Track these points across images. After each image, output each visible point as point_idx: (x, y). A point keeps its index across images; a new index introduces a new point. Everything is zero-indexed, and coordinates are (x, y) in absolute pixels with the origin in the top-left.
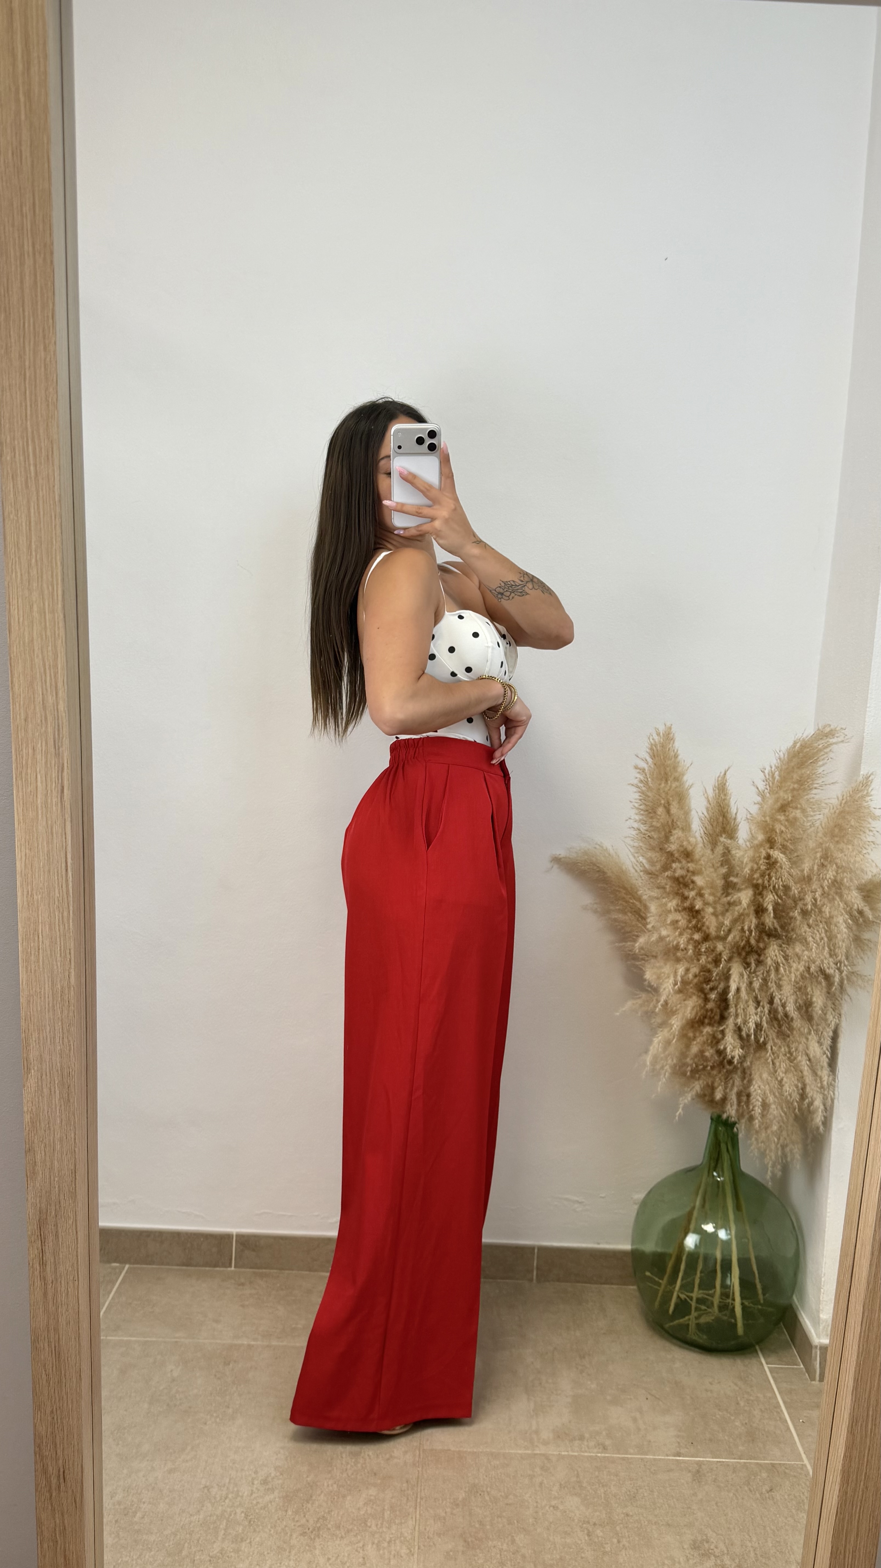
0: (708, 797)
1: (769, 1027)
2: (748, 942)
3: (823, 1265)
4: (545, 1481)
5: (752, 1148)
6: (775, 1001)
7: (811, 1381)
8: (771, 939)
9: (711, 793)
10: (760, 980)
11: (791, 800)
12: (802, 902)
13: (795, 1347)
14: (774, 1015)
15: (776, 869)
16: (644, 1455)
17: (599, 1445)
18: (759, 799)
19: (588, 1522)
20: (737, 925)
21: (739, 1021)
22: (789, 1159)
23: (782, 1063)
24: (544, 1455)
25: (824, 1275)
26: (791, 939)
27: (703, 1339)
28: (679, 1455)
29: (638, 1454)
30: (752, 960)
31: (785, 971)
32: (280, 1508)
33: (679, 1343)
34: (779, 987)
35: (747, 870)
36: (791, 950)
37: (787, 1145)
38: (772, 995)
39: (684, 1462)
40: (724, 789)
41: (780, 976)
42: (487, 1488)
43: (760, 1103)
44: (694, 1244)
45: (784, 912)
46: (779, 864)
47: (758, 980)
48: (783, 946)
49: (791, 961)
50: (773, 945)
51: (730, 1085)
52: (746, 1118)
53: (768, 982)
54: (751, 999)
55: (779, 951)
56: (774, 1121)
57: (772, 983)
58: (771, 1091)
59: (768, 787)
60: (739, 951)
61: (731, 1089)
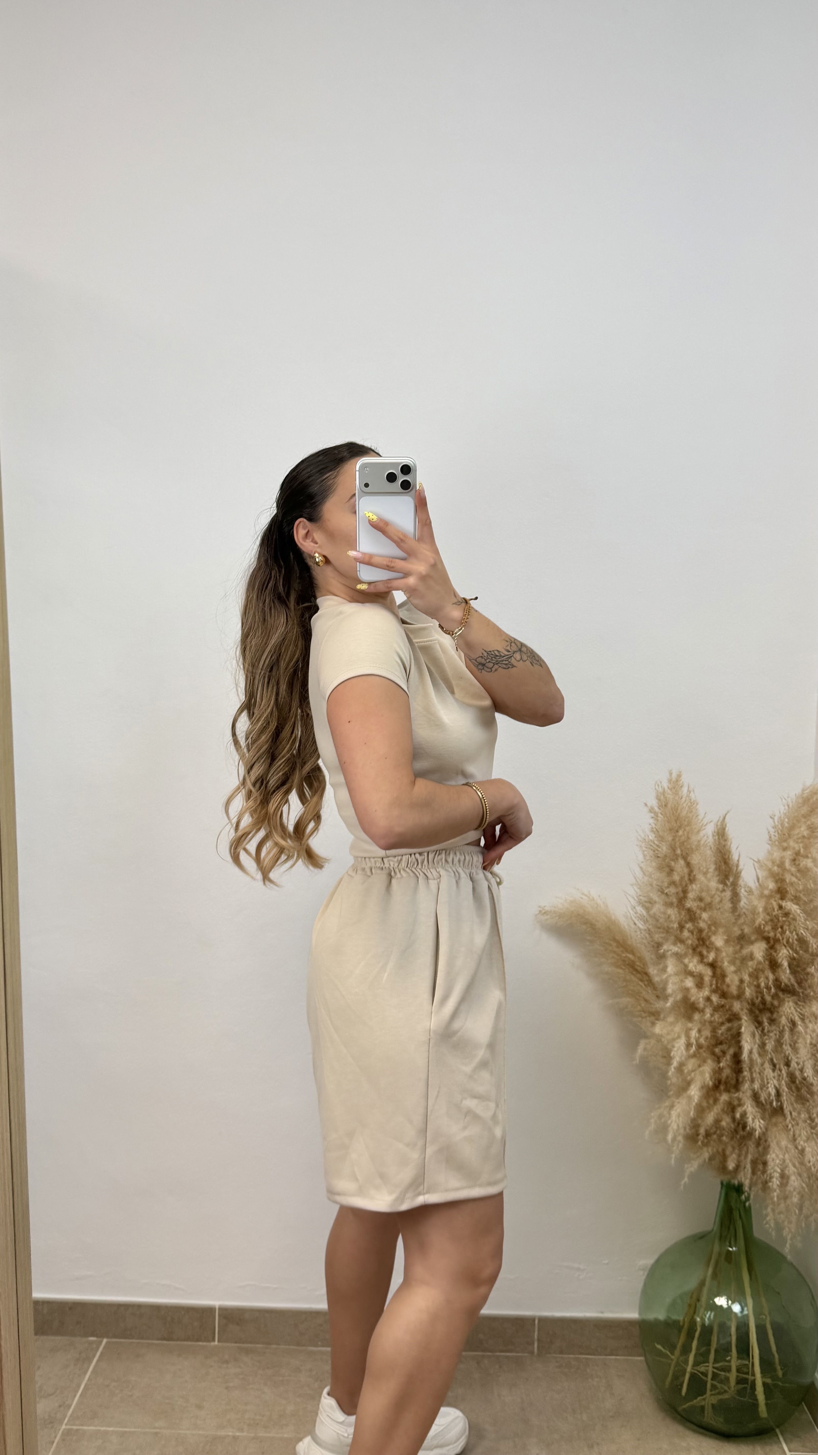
1: (789, 1091)
2: (763, 998)
6: (792, 1064)
8: (787, 996)
10: (774, 1041)
11: (804, 850)
14: (793, 1079)
15: (790, 921)
18: (767, 847)
21: (757, 1086)
23: (802, 1131)
26: (808, 995)
27: (719, 1423)
30: (765, 1018)
31: (801, 1032)
33: (695, 1428)
34: (795, 1049)
35: (758, 922)
36: (808, 1008)
38: (789, 1058)
40: (724, 833)
41: (795, 1037)
43: (778, 1175)
45: (800, 967)
46: (793, 916)
47: (771, 1041)
48: (800, 1003)
49: (807, 1021)
50: (789, 1003)
51: (744, 1152)
52: (760, 1186)
53: (782, 1044)
54: (767, 1062)
55: (795, 1008)
56: (795, 1193)
57: (786, 1045)
58: (791, 1161)
59: (776, 834)
60: (753, 1008)
61: (746, 1157)
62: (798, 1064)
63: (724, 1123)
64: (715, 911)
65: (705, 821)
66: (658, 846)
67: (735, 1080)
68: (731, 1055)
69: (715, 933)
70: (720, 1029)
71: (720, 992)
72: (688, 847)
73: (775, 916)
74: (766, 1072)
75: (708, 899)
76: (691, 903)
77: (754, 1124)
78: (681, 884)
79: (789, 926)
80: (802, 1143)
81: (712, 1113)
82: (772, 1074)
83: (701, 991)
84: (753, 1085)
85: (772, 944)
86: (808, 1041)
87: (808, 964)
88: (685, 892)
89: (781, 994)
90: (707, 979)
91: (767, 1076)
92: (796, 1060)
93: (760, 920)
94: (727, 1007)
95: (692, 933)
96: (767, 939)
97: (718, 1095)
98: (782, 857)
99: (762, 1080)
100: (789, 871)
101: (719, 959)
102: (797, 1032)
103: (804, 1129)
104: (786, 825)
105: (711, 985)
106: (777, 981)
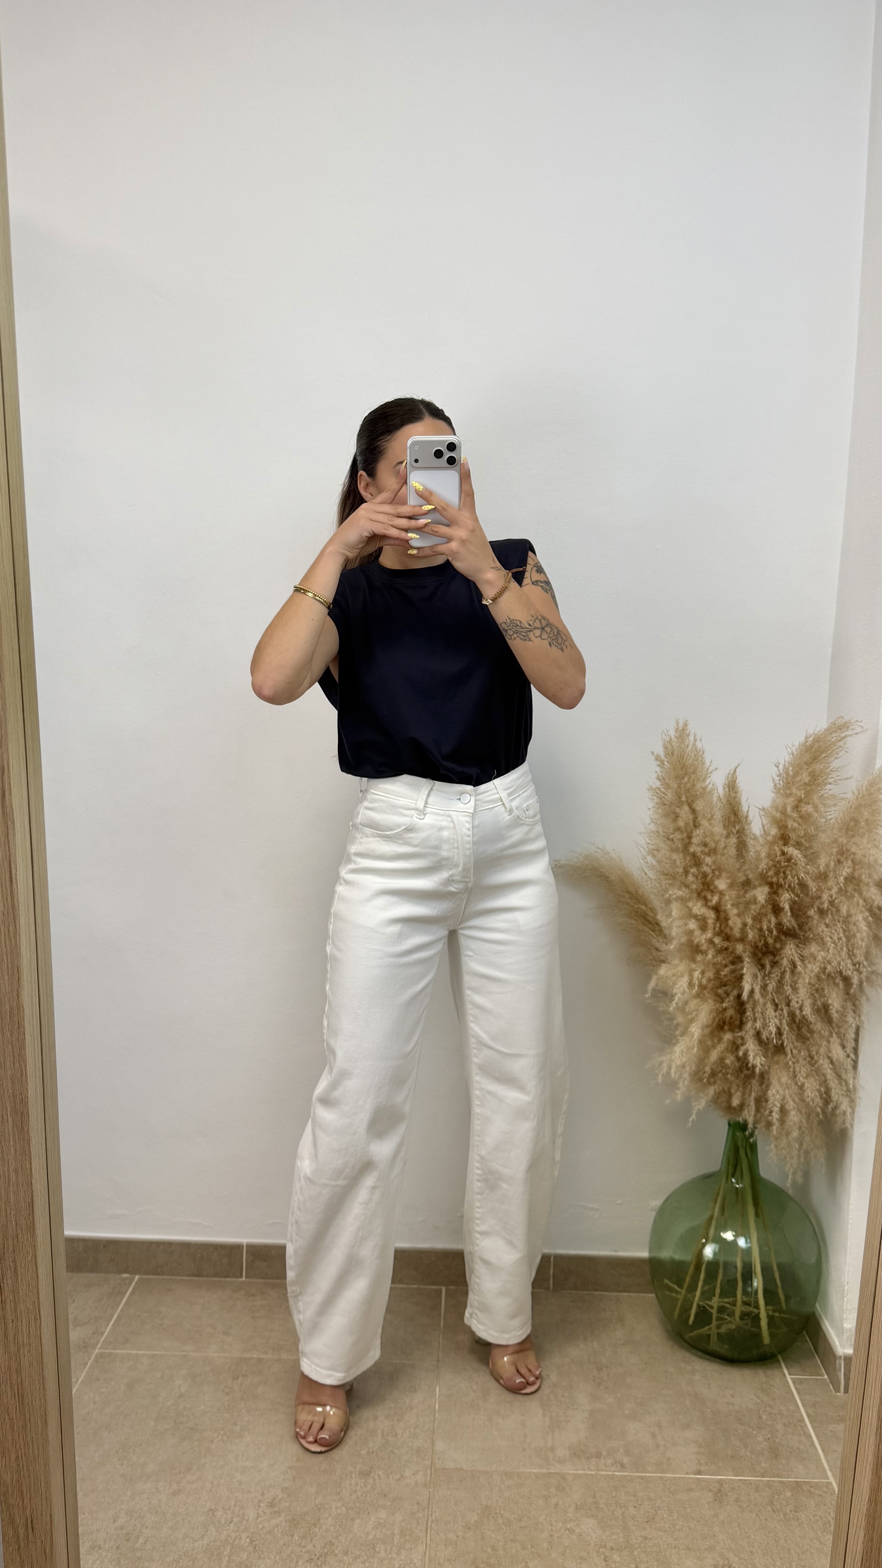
1: (789, 1029)
2: (766, 941)
3: (846, 1274)
4: (561, 1503)
5: (771, 1154)
6: (792, 1004)
7: (836, 1392)
8: (788, 939)
10: (775, 982)
11: (805, 797)
12: (819, 900)
13: (819, 1357)
14: (792, 1018)
15: (792, 866)
16: (663, 1473)
17: (616, 1463)
18: (772, 793)
19: (605, 1547)
20: (754, 925)
21: (759, 1025)
22: (811, 1166)
23: (802, 1068)
24: (559, 1474)
25: (848, 1283)
26: (808, 938)
27: (723, 1349)
28: (699, 1472)
29: (658, 1473)
30: (767, 961)
31: (801, 972)
32: (286, 1533)
33: (700, 1353)
34: (795, 989)
35: (762, 868)
36: (807, 950)
38: (789, 997)
39: (704, 1480)
40: (735, 786)
41: (796, 977)
42: (500, 1510)
43: (778, 1108)
44: (712, 1253)
45: (800, 910)
46: (794, 861)
47: (773, 982)
48: (800, 945)
49: (806, 962)
50: (790, 945)
51: (748, 1091)
52: (763, 1124)
53: (784, 985)
54: (769, 1002)
55: (796, 950)
56: (794, 1128)
57: (787, 986)
58: (791, 1096)
59: (781, 782)
60: (756, 952)
61: (750, 1095)
62: (797, 1002)
63: (728, 1061)
64: (719, 856)
65: (711, 769)
66: (664, 793)
67: (739, 1020)
68: (734, 997)
69: (718, 877)
70: (724, 971)
71: (723, 935)
72: (694, 793)
73: (778, 862)
74: (768, 1012)
75: (712, 845)
76: (695, 848)
77: (755, 1062)
78: (686, 830)
79: (791, 871)
80: (801, 1079)
81: (716, 1051)
82: (773, 1014)
83: (704, 934)
84: (756, 1024)
85: (775, 889)
86: (807, 981)
87: (808, 907)
88: (690, 838)
89: (783, 938)
90: (710, 921)
91: (768, 1016)
92: (796, 1000)
93: (763, 866)
94: (731, 950)
95: (697, 878)
96: (771, 885)
97: (722, 1034)
98: (785, 804)
99: (764, 1019)
100: (790, 816)
101: (723, 902)
102: (798, 972)
103: (804, 1066)
104: (791, 773)
105: (715, 929)
106: (779, 925)
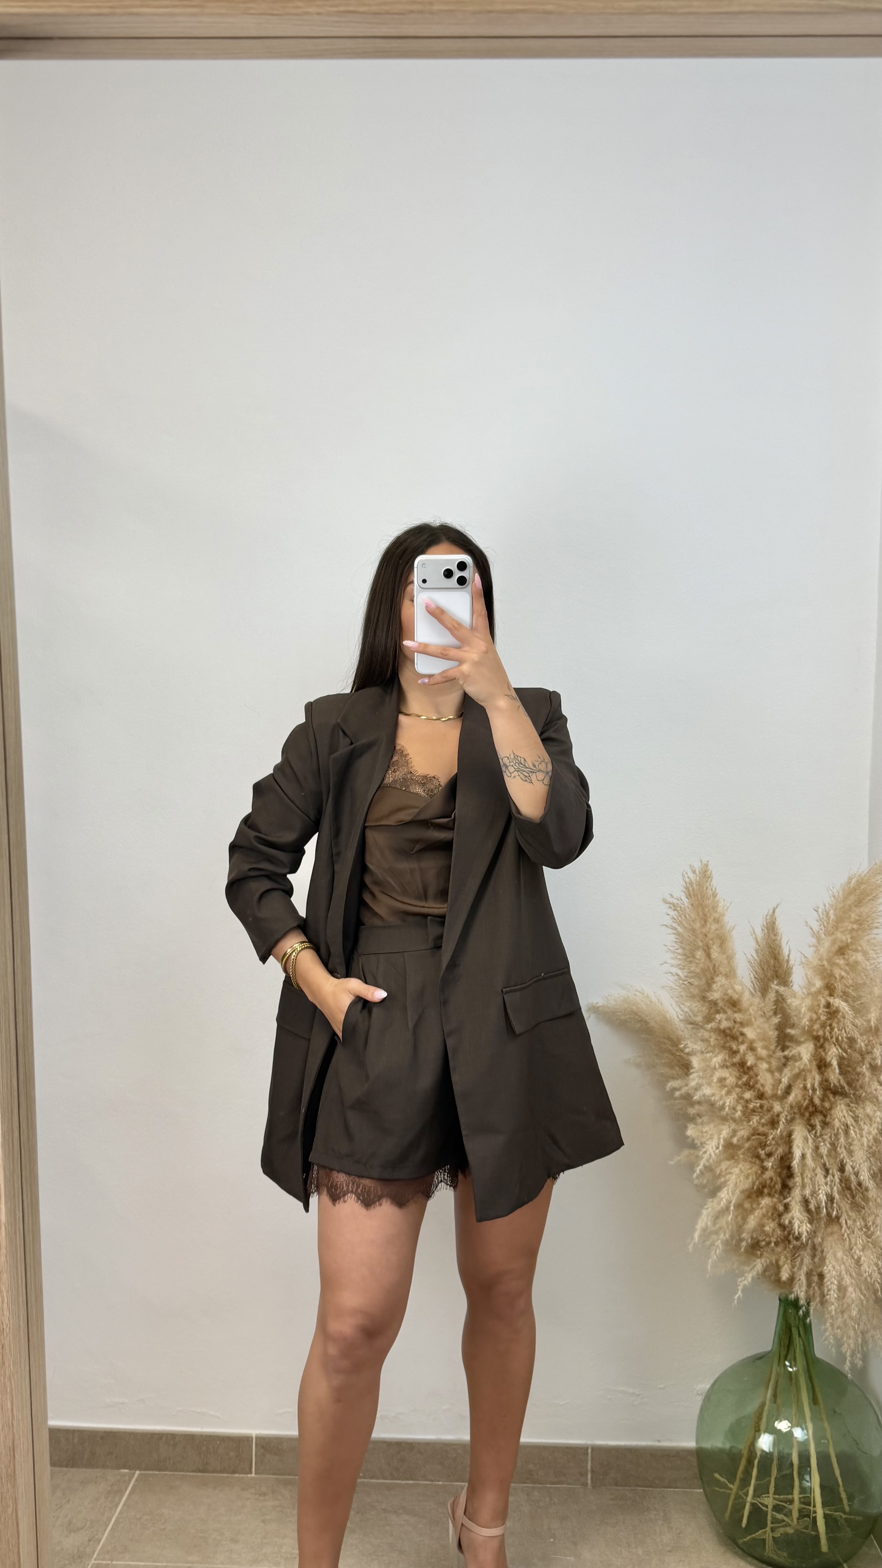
0: (756, 938)
1: (841, 1197)
2: (811, 1100)
5: (826, 1335)
6: (847, 1169)
8: (837, 1097)
9: (759, 933)
10: (828, 1145)
11: (851, 943)
12: (870, 1056)
14: (846, 1184)
15: (838, 1019)
18: (814, 941)
20: (798, 1083)
21: (807, 1192)
22: (870, 1347)
23: (858, 1239)
26: (860, 1097)
30: (817, 1121)
31: (856, 1135)
33: (755, 1562)
34: (850, 1153)
35: (805, 1021)
36: (861, 1111)
37: (867, 1332)
38: (843, 1161)
40: (774, 928)
41: (850, 1140)
43: (835, 1287)
44: (768, 1445)
45: (850, 1067)
46: (841, 1014)
47: (826, 1145)
48: (852, 1105)
49: (862, 1123)
50: (840, 1105)
51: (798, 1263)
52: (818, 1303)
53: (837, 1147)
54: (820, 1167)
55: (847, 1110)
56: (854, 1306)
57: (841, 1149)
58: (847, 1271)
59: (822, 927)
60: (803, 1111)
61: (800, 1267)
63: (770, 1229)
67: (783, 1185)
68: (780, 1159)
73: (823, 1014)
74: (818, 1178)
77: (800, 1230)
79: (838, 1024)
80: (858, 1252)
81: (754, 1216)
82: (824, 1180)
84: (804, 1191)
85: (821, 1043)
86: (864, 1144)
87: (858, 1064)
89: (830, 1096)
91: (818, 1182)
92: (851, 1164)
93: (806, 1018)
96: (816, 1039)
97: (760, 1199)
99: (813, 1186)
100: (835, 963)
102: (851, 1135)
106: (825, 1082)
